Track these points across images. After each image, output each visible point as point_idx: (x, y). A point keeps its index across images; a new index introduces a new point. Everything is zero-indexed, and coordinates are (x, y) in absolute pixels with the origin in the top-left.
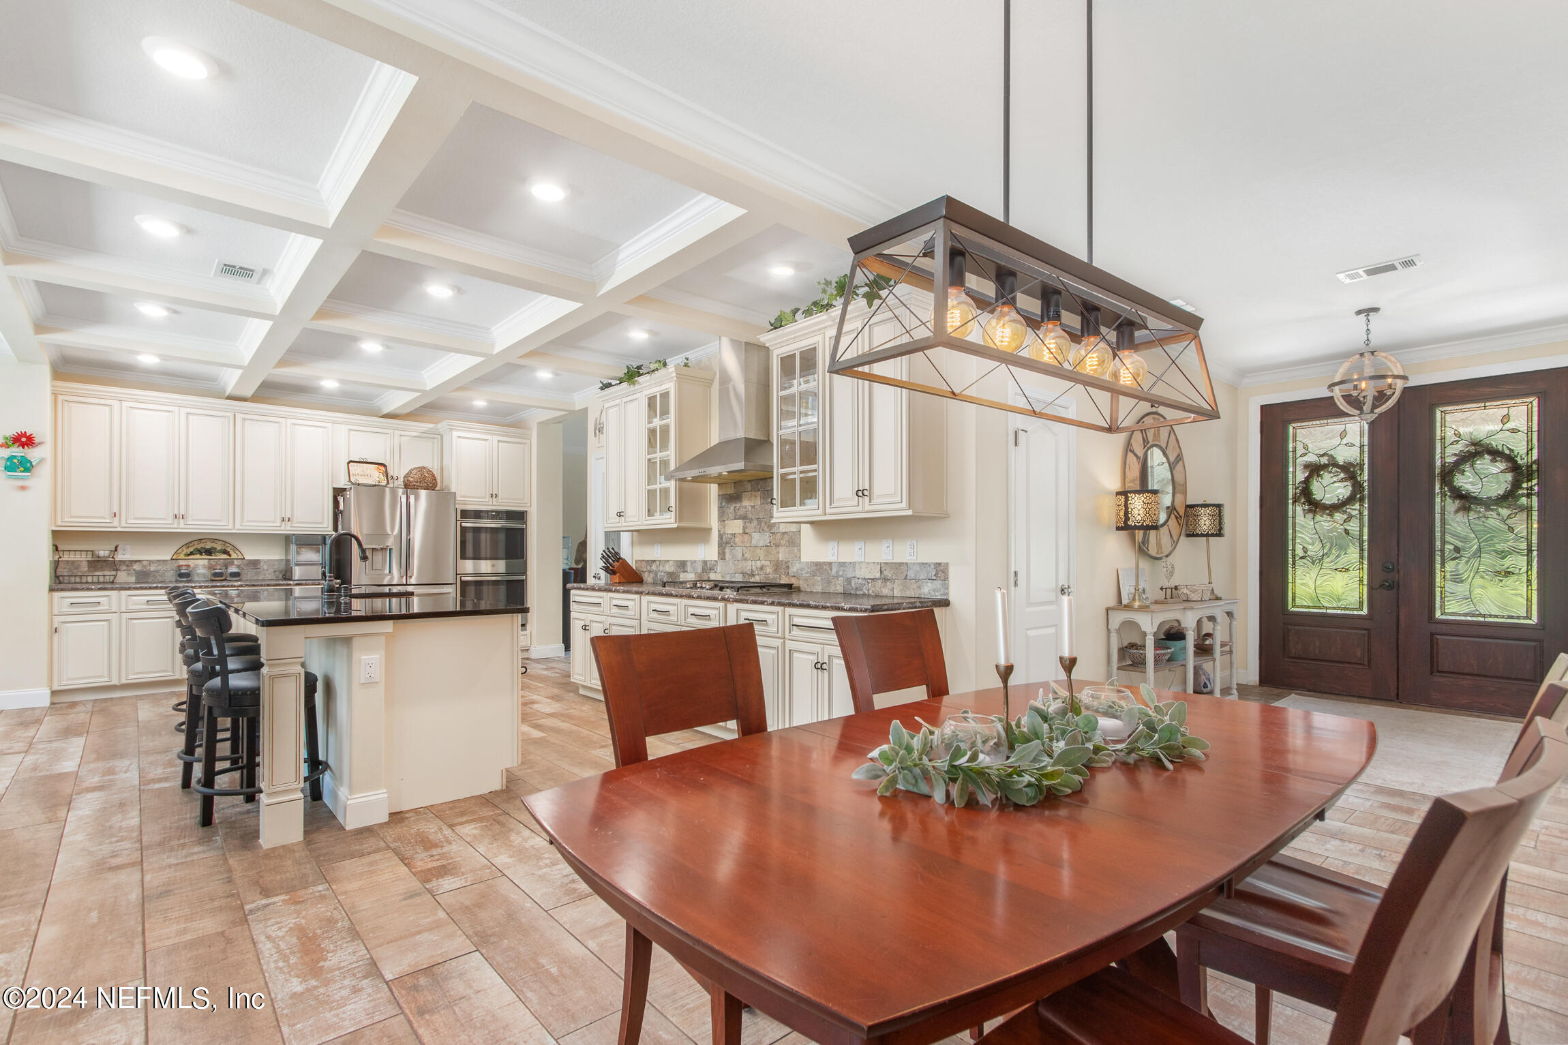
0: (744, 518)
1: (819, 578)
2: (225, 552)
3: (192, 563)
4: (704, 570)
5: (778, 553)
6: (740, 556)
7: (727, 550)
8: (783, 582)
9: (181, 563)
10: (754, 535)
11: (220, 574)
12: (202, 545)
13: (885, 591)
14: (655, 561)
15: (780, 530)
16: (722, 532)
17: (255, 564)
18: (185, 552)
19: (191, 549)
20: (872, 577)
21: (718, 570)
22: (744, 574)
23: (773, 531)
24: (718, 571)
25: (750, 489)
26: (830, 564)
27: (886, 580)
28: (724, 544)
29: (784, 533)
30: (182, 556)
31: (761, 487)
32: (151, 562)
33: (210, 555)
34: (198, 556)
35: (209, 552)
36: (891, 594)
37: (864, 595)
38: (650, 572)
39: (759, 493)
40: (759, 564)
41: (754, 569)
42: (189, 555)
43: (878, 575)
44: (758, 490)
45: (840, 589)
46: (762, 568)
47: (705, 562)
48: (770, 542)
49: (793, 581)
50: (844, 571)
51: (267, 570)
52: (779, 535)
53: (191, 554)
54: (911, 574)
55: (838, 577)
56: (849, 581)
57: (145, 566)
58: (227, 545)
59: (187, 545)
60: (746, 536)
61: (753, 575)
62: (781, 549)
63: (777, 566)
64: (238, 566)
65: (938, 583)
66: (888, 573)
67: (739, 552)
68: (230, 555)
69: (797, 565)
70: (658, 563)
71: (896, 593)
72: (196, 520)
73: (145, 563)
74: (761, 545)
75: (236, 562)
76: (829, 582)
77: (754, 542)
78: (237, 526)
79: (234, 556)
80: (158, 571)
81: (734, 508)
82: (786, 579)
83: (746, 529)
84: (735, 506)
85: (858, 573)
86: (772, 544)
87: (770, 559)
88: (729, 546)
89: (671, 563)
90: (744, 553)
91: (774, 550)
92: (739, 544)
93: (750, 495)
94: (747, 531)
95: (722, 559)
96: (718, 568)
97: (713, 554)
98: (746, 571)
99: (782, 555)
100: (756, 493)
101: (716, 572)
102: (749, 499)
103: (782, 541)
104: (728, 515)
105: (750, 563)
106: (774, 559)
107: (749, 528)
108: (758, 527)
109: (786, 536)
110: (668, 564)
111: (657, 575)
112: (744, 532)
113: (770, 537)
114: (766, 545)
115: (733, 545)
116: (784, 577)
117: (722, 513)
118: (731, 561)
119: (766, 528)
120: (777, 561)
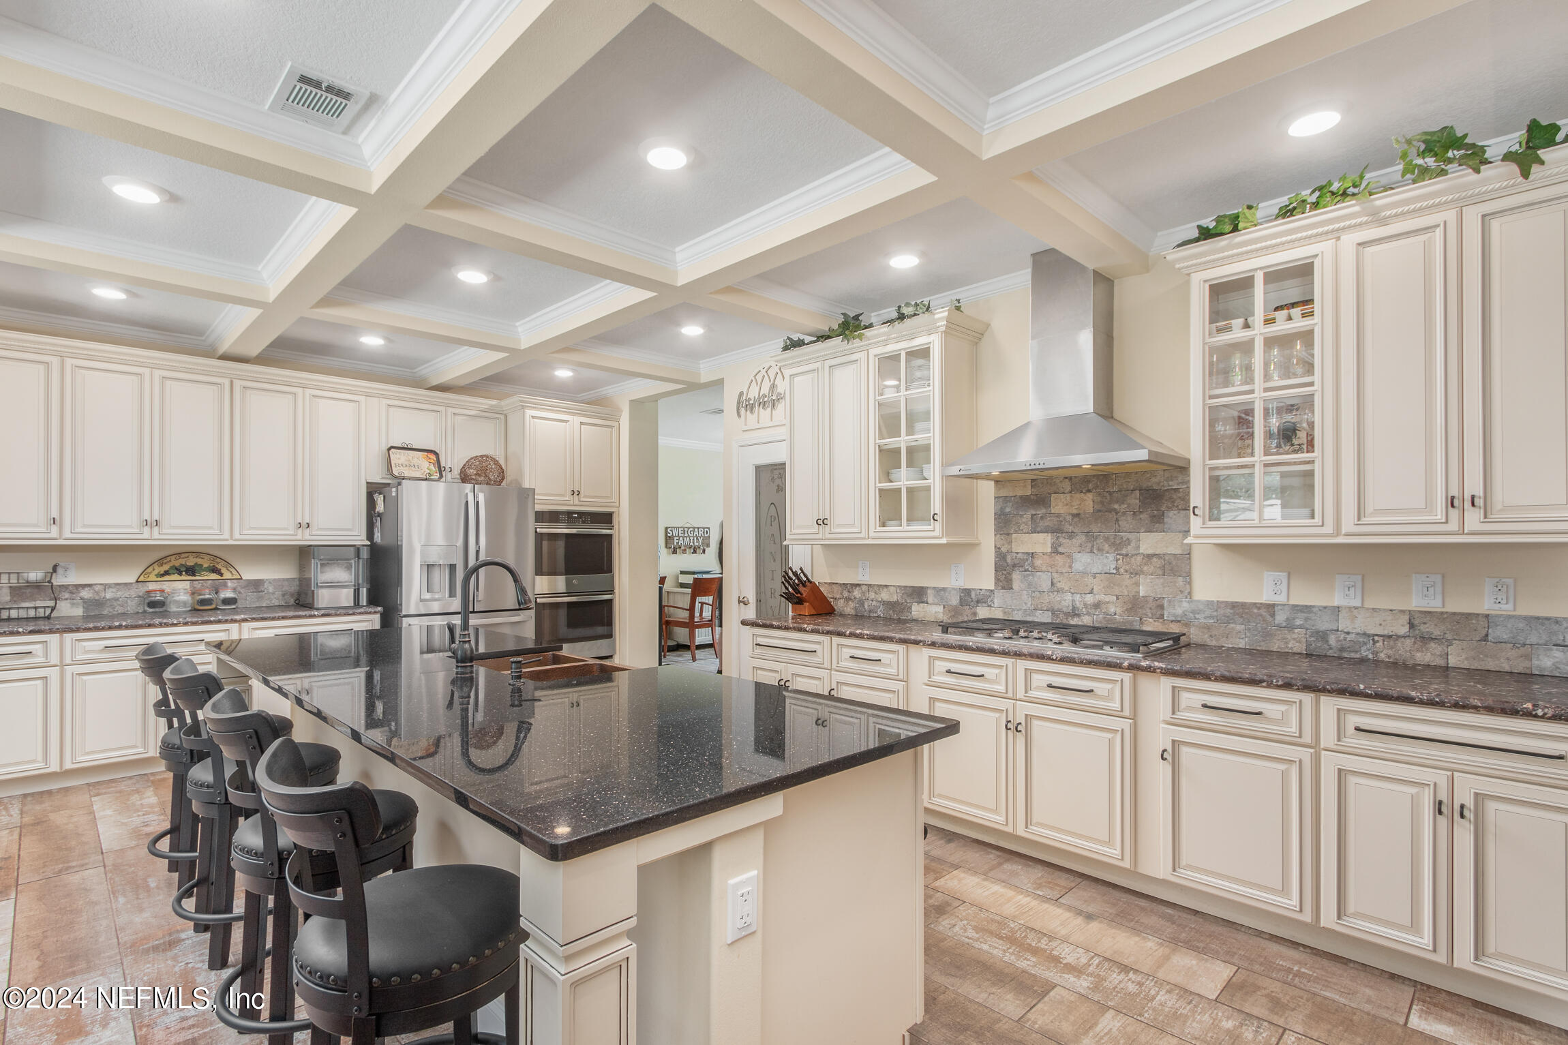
0: (1055, 530)
1: (1240, 628)
2: (215, 570)
3: (167, 587)
4: (962, 602)
5: (1137, 584)
6: (1046, 585)
7: (1016, 576)
8: (1147, 628)
9: (152, 586)
10: (1077, 556)
11: (209, 602)
12: (183, 561)
13: (1424, 656)
14: (859, 585)
15: (1141, 551)
16: (1004, 550)
17: (256, 585)
18: (156, 572)
19: (166, 567)
20: (1386, 633)
21: (996, 603)
22: (1053, 612)
23: (1124, 552)
25: (1069, 489)
26: (1271, 608)
27: (1425, 639)
28: (1005, 569)
29: (1150, 556)
30: (153, 577)
31: (1096, 487)
32: (106, 586)
33: (194, 575)
34: (176, 577)
35: (191, 571)
36: (1441, 662)
37: (1363, 661)
38: (848, 599)
39: (1090, 495)
40: (1089, 599)
41: (1079, 605)
42: (162, 575)
43: (1404, 630)
44: (1089, 491)
46: (1097, 605)
47: (967, 592)
48: (1116, 568)
49: (1175, 629)
50: (1306, 619)
51: (273, 593)
52: (1139, 558)
53: (166, 573)
54: (1499, 633)
55: (1290, 627)
56: (1323, 636)
57: (97, 593)
58: (218, 560)
59: (160, 562)
60: (1060, 560)
61: (1078, 615)
62: (1142, 579)
63: (1135, 604)
64: (234, 589)
66: (1430, 628)
67: (1043, 580)
68: (221, 575)
69: (1185, 605)
70: (864, 588)
71: (1453, 661)
72: (174, 527)
73: (97, 588)
74: (1095, 570)
75: (230, 584)
76: (1267, 635)
77: (1078, 566)
78: (237, 536)
79: (227, 575)
80: (116, 599)
81: (1033, 516)
82: (1156, 623)
83: (1060, 546)
84: (1034, 513)
85: (1344, 624)
86: (1122, 570)
87: (1117, 593)
88: (1021, 569)
89: (892, 589)
90: (1055, 581)
91: (1127, 580)
92: (1044, 568)
93: (1068, 498)
94: (1061, 549)
95: (1003, 588)
96: (995, 601)
97: (985, 580)
98: (1060, 607)
99: (1146, 587)
100: (1082, 495)
101: (990, 606)
102: (1067, 505)
103: (1145, 568)
104: (1019, 526)
105: (1068, 597)
106: (1126, 593)
107: (1067, 545)
108: (1090, 545)
109: (1155, 559)
110: (885, 590)
111: (863, 605)
112: (1055, 551)
113: (1117, 560)
114: (1108, 571)
115: (1030, 569)
116: (1151, 620)
117: (1004, 523)
118: (1025, 593)
119: (1106, 547)
120: (1136, 597)
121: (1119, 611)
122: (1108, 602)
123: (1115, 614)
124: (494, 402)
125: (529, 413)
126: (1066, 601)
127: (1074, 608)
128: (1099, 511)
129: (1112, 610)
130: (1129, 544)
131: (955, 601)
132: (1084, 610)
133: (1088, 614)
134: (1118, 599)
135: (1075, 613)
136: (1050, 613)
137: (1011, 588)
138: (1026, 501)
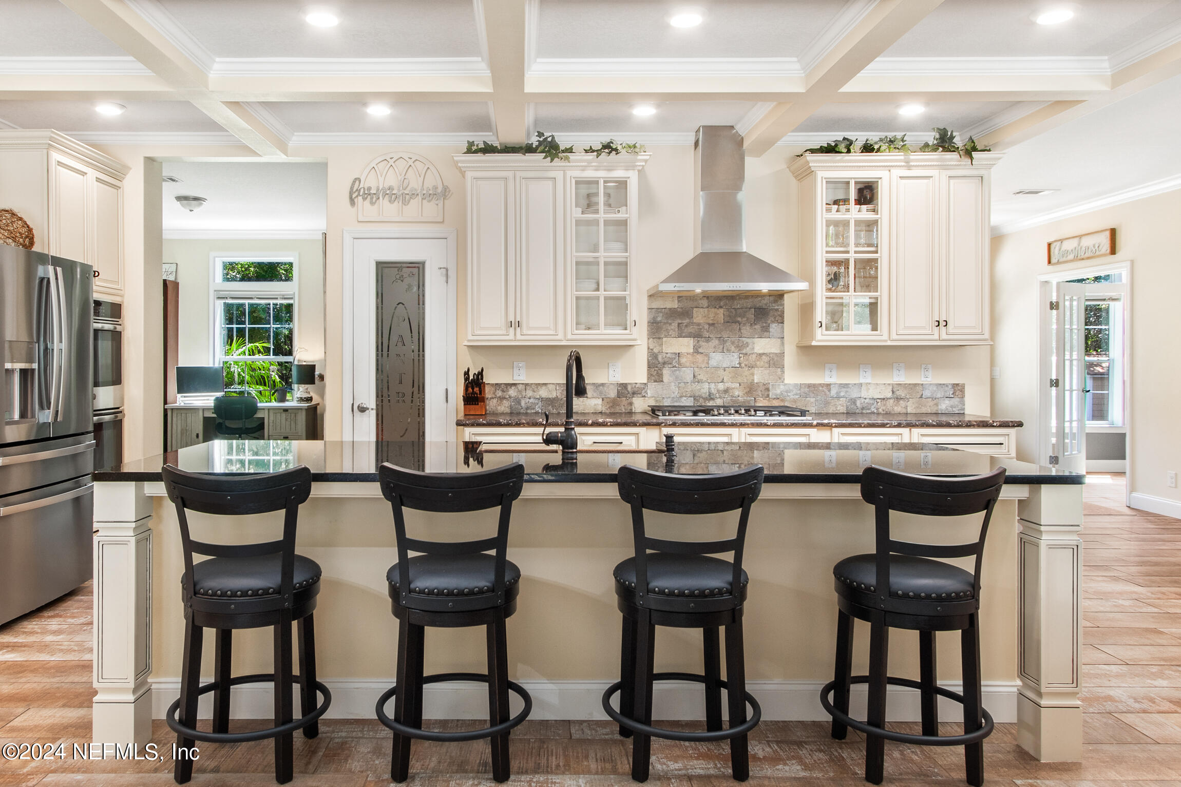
0: (696, 335)
1: (813, 400)
4: (619, 395)
5: (753, 374)
6: (689, 378)
7: (666, 372)
8: (760, 404)
10: (712, 355)
13: (898, 409)
14: (515, 384)
15: (755, 351)
16: (656, 351)
20: (882, 397)
21: (650, 393)
22: (695, 398)
23: (744, 351)
24: (649, 395)
25: (706, 305)
26: (828, 386)
27: (898, 399)
28: (656, 367)
29: (761, 355)
31: (726, 305)
36: (904, 411)
37: (873, 413)
38: (502, 399)
39: (721, 311)
40: (721, 386)
41: (713, 391)
43: (890, 395)
44: (721, 307)
45: (842, 409)
46: (726, 391)
47: (624, 386)
48: (740, 364)
50: (846, 392)
52: (754, 356)
54: (927, 393)
55: (838, 398)
56: (853, 401)
60: (700, 358)
61: (713, 399)
62: (756, 371)
63: (751, 389)
65: (956, 401)
66: (901, 393)
67: (687, 374)
69: (782, 387)
70: (520, 387)
71: (910, 410)
74: (725, 366)
76: (827, 403)
77: (713, 363)
81: (679, 324)
82: (765, 401)
83: (700, 347)
84: (680, 322)
85: (864, 394)
86: (743, 365)
87: (740, 381)
88: (670, 366)
89: (550, 387)
90: (696, 374)
91: (746, 372)
92: (688, 364)
93: (706, 312)
94: (700, 350)
95: (655, 381)
96: (649, 392)
97: (638, 374)
98: (700, 393)
99: (759, 376)
100: (716, 310)
101: (644, 396)
102: (705, 317)
103: (758, 363)
104: (668, 332)
105: (706, 386)
106: (746, 381)
107: (705, 347)
108: (721, 347)
109: (764, 357)
110: (544, 387)
111: (519, 403)
112: (696, 351)
113: (740, 358)
114: (734, 366)
115: (677, 366)
116: (762, 399)
117: (656, 329)
118: (673, 384)
119: (733, 348)
120: (752, 383)
121: (741, 394)
122: (734, 388)
123: (739, 396)
126: (704, 389)
127: (710, 394)
128: (728, 322)
129: (737, 393)
130: (748, 346)
131: (613, 394)
132: (717, 395)
133: (720, 397)
134: (740, 385)
135: (711, 397)
136: (692, 398)
137: (662, 381)
138: (672, 314)
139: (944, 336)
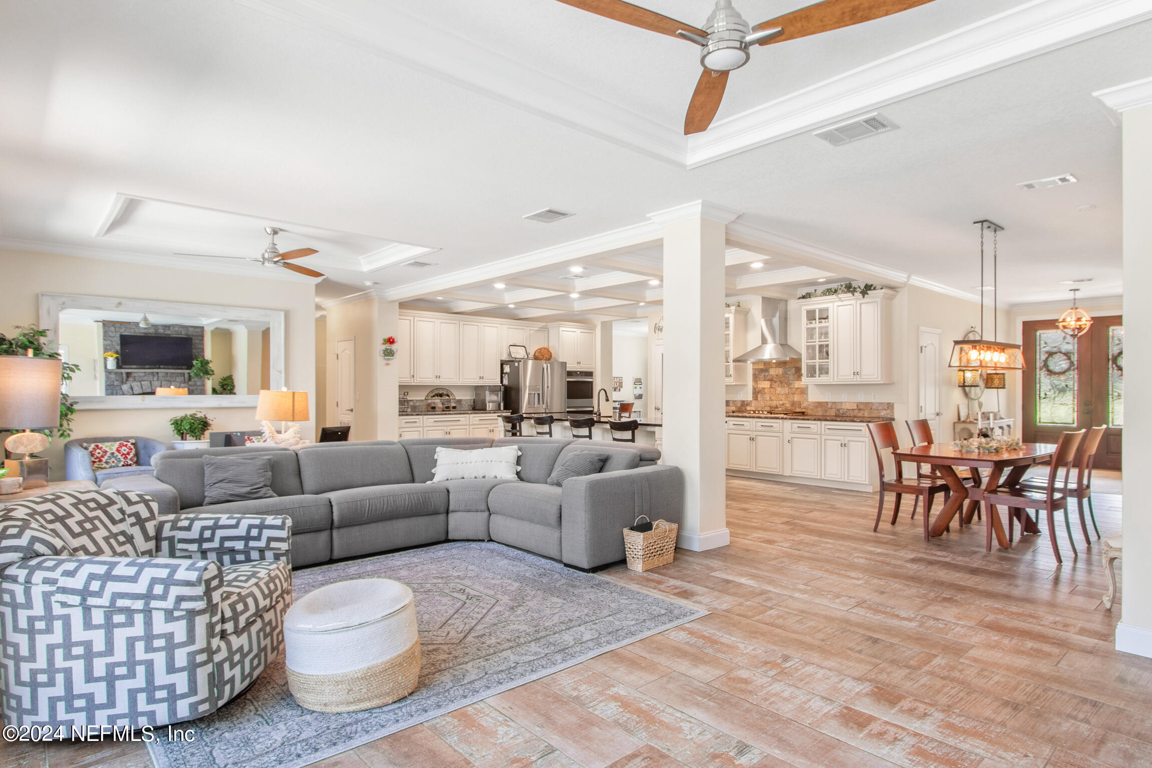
0: (771, 380)
1: (819, 409)
4: (742, 405)
6: (768, 399)
7: (759, 396)
8: (797, 411)
10: (777, 389)
13: (860, 415)
15: (796, 387)
16: (755, 387)
20: (852, 409)
21: (753, 405)
22: (770, 407)
23: (790, 387)
25: (775, 366)
26: (827, 403)
27: (860, 410)
28: (756, 393)
31: (783, 366)
36: (862, 416)
39: (781, 369)
40: (781, 402)
41: (778, 404)
43: (856, 408)
44: (781, 367)
45: (834, 414)
46: (783, 404)
47: (743, 402)
48: (788, 393)
49: (804, 410)
50: (835, 406)
52: (794, 389)
54: (874, 407)
55: (832, 408)
56: (838, 410)
58: (448, 392)
60: (772, 390)
62: (795, 396)
63: (793, 404)
65: (889, 411)
66: (861, 407)
67: (767, 397)
69: (806, 403)
71: (865, 415)
74: (782, 393)
76: (826, 411)
77: (778, 392)
81: (764, 376)
82: (799, 409)
84: (764, 374)
85: (843, 407)
86: (790, 393)
87: (789, 401)
88: (761, 393)
90: (771, 397)
91: (791, 396)
92: (768, 393)
93: (775, 370)
94: (773, 387)
95: (755, 399)
97: (750, 398)
99: (796, 398)
100: (778, 369)
101: (751, 406)
102: (774, 372)
103: (797, 392)
104: (760, 379)
106: (791, 400)
107: (775, 385)
108: (781, 385)
109: (798, 389)
112: (771, 387)
113: (789, 390)
114: (786, 393)
115: (763, 393)
116: (796, 408)
117: (756, 378)
118: (762, 401)
119: (786, 386)
120: (794, 401)
121: (789, 406)
122: (786, 403)
124: (544, 324)
125: (561, 329)
126: (774, 403)
128: (784, 374)
129: (787, 405)
130: (791, 385)
131: (739, 405)
135: (777, 407)
137: (758, 399)
138: (762, 371)
139: (858, 379)
